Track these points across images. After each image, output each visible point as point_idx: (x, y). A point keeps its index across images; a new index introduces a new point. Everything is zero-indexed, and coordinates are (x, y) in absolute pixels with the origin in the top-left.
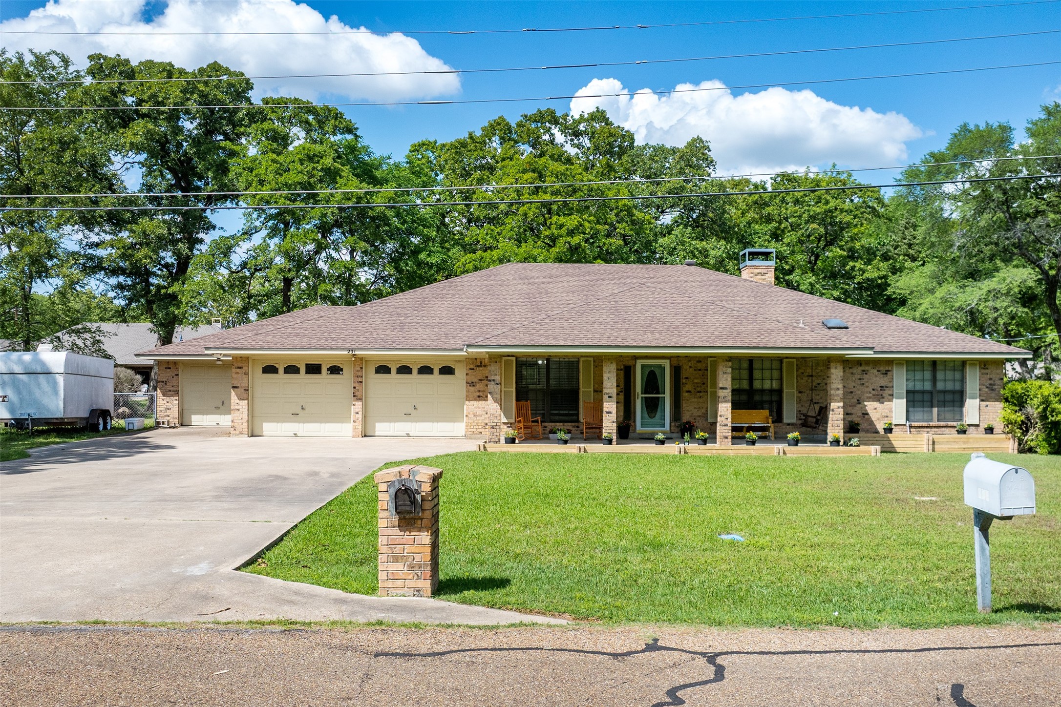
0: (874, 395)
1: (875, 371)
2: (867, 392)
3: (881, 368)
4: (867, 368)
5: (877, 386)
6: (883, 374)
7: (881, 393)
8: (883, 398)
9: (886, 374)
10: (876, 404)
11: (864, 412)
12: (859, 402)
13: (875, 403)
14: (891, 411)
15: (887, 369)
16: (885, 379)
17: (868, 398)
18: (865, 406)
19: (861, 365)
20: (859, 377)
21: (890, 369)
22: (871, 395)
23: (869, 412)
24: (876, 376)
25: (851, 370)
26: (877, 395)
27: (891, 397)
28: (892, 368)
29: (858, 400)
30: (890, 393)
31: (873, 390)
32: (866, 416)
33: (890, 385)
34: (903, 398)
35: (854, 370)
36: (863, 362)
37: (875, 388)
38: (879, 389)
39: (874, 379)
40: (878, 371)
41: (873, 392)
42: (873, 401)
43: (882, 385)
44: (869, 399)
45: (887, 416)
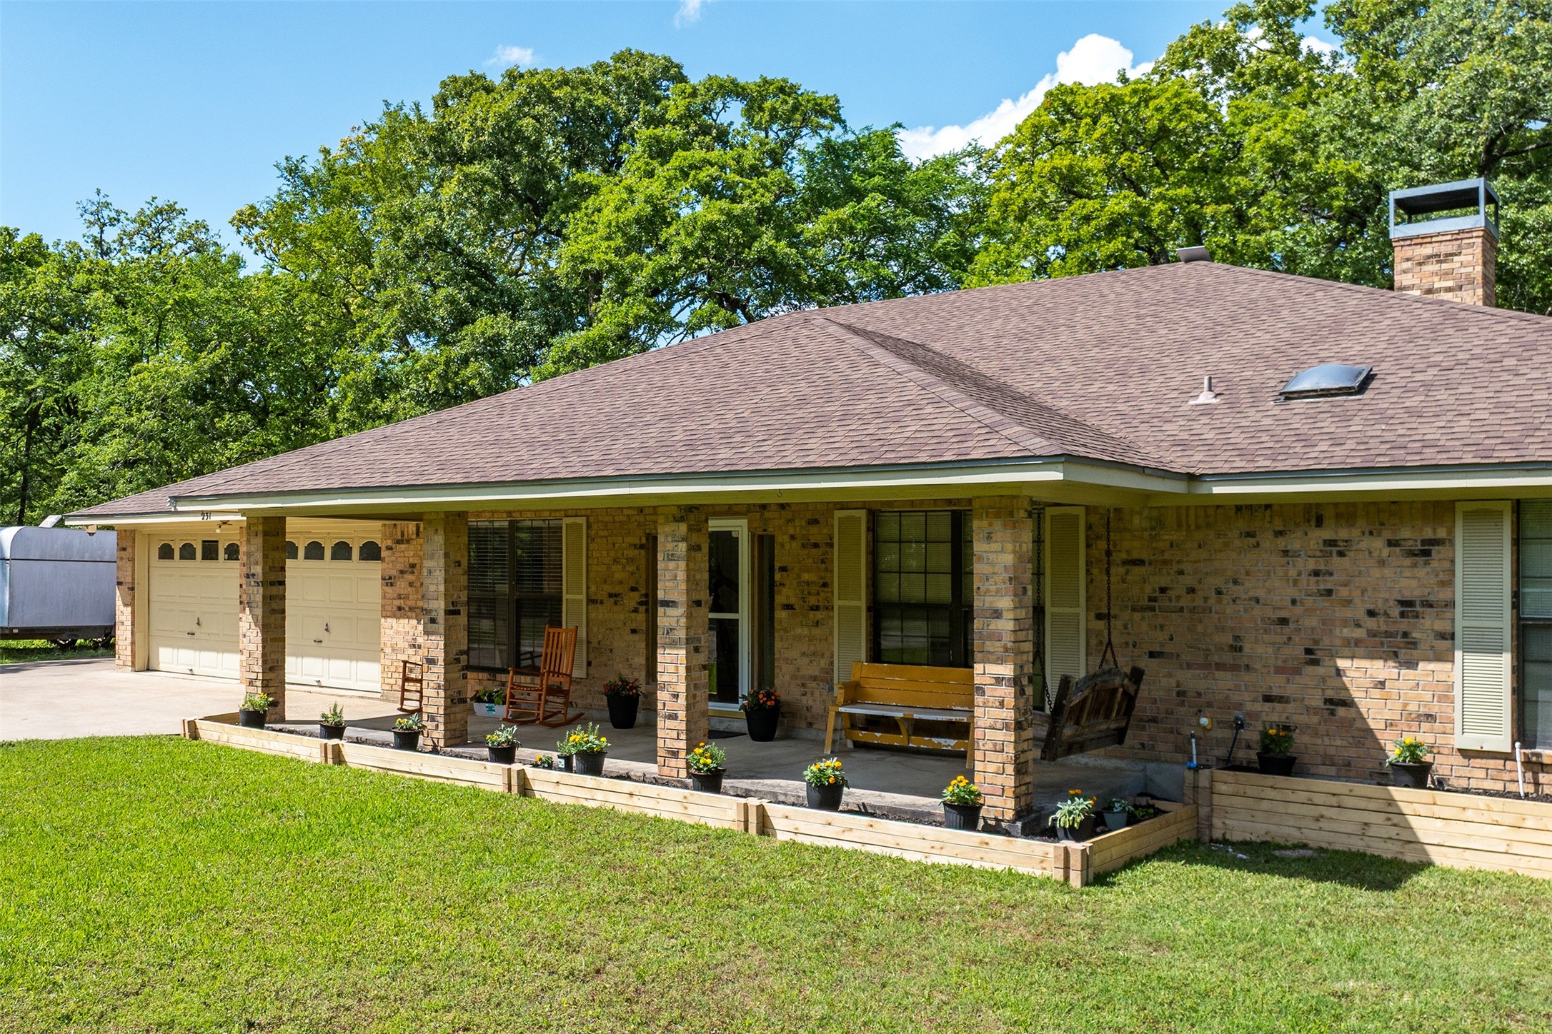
0: (1372, 634)
1: (1378, 544)
2: (1345, 623)
3: (1405, 533)
4: (1343, 534)
5: (1385, 598)
6: (1412, 554)
7: (1404, 625)
8: (1413, 644)
9: (1426, 553)
10: (1380, 669)
11: (1330, 694)
12: (1312, 657)
13: (1380, 663)
14: (1447, 699)
15: (1428, 533)
16: (1421, 572)
17: (1347, 642)
18: (1339, 673)
19: (1319, 522)
20: (1311, 565)
21: (1442, 533)
22: (1360, 633)
23: (1356, 694)
24: (1382, 563)
25: (1281, 543)
26: (1388, 634)
27: (1448, 643)
28: (1451, 531)
29: (1309, 651)
30: (1440, 626)
31: (1371, 613)
32: (1341, 711)
33: (1443, 595)
34: (1499, 651)
35: (1294, 541)
36: (1328, 514)
37: (1380, 607)
38: (1395, 611)
39: (1376, 572)
40: (1391, 543)
41: (1371, 623)
42: (1371, 657)
43: (1407, 595)
44: (1355, 648)
45: (1430, 718)
